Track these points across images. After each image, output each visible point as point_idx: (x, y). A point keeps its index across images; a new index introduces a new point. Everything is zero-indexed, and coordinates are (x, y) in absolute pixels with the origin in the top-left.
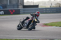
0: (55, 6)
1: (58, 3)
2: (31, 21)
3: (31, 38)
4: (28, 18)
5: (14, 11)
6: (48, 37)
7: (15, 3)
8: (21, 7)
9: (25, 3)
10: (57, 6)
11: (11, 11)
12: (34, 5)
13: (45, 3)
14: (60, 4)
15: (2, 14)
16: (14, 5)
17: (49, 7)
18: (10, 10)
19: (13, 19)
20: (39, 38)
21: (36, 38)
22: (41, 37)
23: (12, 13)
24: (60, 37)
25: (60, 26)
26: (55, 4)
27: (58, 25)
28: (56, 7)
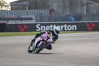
7: (95, 12)
11: (88, 25)
15: (74, 30)
16: (93, 16)
18: (87, 24)
23: (90, 28)
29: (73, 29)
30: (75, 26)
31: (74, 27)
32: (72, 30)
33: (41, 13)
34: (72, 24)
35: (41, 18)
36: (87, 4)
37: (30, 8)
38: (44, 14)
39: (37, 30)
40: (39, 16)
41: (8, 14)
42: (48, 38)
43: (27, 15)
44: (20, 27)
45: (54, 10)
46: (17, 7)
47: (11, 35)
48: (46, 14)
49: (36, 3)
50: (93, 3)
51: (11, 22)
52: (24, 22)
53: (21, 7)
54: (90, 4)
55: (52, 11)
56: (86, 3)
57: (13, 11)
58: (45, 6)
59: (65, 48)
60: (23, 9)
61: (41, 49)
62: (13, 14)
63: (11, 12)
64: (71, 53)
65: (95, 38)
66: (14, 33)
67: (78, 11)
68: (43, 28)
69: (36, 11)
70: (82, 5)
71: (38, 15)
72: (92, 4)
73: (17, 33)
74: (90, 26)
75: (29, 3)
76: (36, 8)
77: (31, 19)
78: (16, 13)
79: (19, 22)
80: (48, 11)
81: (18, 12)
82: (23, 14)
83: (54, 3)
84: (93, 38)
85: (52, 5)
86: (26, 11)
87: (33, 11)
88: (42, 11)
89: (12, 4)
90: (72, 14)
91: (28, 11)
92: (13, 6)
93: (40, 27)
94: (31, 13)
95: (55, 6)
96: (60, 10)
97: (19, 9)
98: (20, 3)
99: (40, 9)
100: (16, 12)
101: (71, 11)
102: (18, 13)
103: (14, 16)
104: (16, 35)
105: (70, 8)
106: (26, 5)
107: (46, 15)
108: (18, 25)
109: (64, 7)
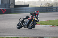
0: (44, 5)
1: (47, 3)
2: (31, 20)
3: (22, 36)
4: (28, 17)
5: (6, 10)
6: (38, 35)
8: (12, 6)
9: (16, 3)
10: (46, 5)
12: (25, 4)
13: (35, 3)
14: (49, 4)
17: (39, 7)
19: (4, 18)
20: (29, 36)
21: (26, 36)
22: (32, 35)
24: (49, 35)
25: (49, 25)
26: (45, 4)
27: (47, 24)
28: (45, 7)
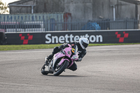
7: (129, 17)
11: (119, 35)
15: (99, 42)
16: (126, 21)
18: (116, 33)
29: (97, 41)
30: (101, 36)
31: (99, 38)
32: (95, 42)
33: (52, 18)
34: (96, 34)
35: (52, 25)
36: (117, 5)
37: (36, 11)
38: (56, 19)
39: (47, 42)
40: (49, 22)
41: (6, 19)
42: (73, 54)
43: (33, 21)
44: (23, 38)
45: (70, 14)
46: (18, 9)
47: (10, 50)
48: (60, 19)
49: (45, 4)
50: (126, 5)
51: (9, 31)
52: (28, 31)
53: (24, 9)
54: (121, 5)
55: (67, 15)
56: (116, 3)
57: (13, 16)
58: (57, 8)
59: (87, 67)
60: (27, 12)
61: (63, 70)
62: (13, 19)
63: (10, 17)
64: (94, 74)
65: (129, 54)
66: (14, 46)
67: (105, 15)
68: (55, 39)
69: (45, 16)
70: (110, 7)
71: (47, 21)
72: (124, 5)
73: (18, 46)
74: (121, 36)
75: (35, 4)
76: (45, 11)
77: (39, 26)
78: (17, 18)
79: (22, 31)
80: (63, 15)
81: (20, 16)
82: (27, 19)
83: (71, 4)
84: (126, 54)
85: (68, 7)
86: (31, 16)
87: (41, 15)
88: (54, 16)
89: (10, 5)
90: (96, 19)
91: (34, 15)
92: (13, 8)
93: (51, 37)
94: (38, 19)
95: (72, 8)
96: (79, 14)
97: (20, 12)
98: (22, 3)
99: (51, 13)
100: (17, 16)
101: (94, 15)
102: (20, 18)
103: (14, 22)
104: (17, 49)
105: (93, 11)
106: (31, 7)
107: (60, 22)
108: (20, 35)
109: (85, 10)
